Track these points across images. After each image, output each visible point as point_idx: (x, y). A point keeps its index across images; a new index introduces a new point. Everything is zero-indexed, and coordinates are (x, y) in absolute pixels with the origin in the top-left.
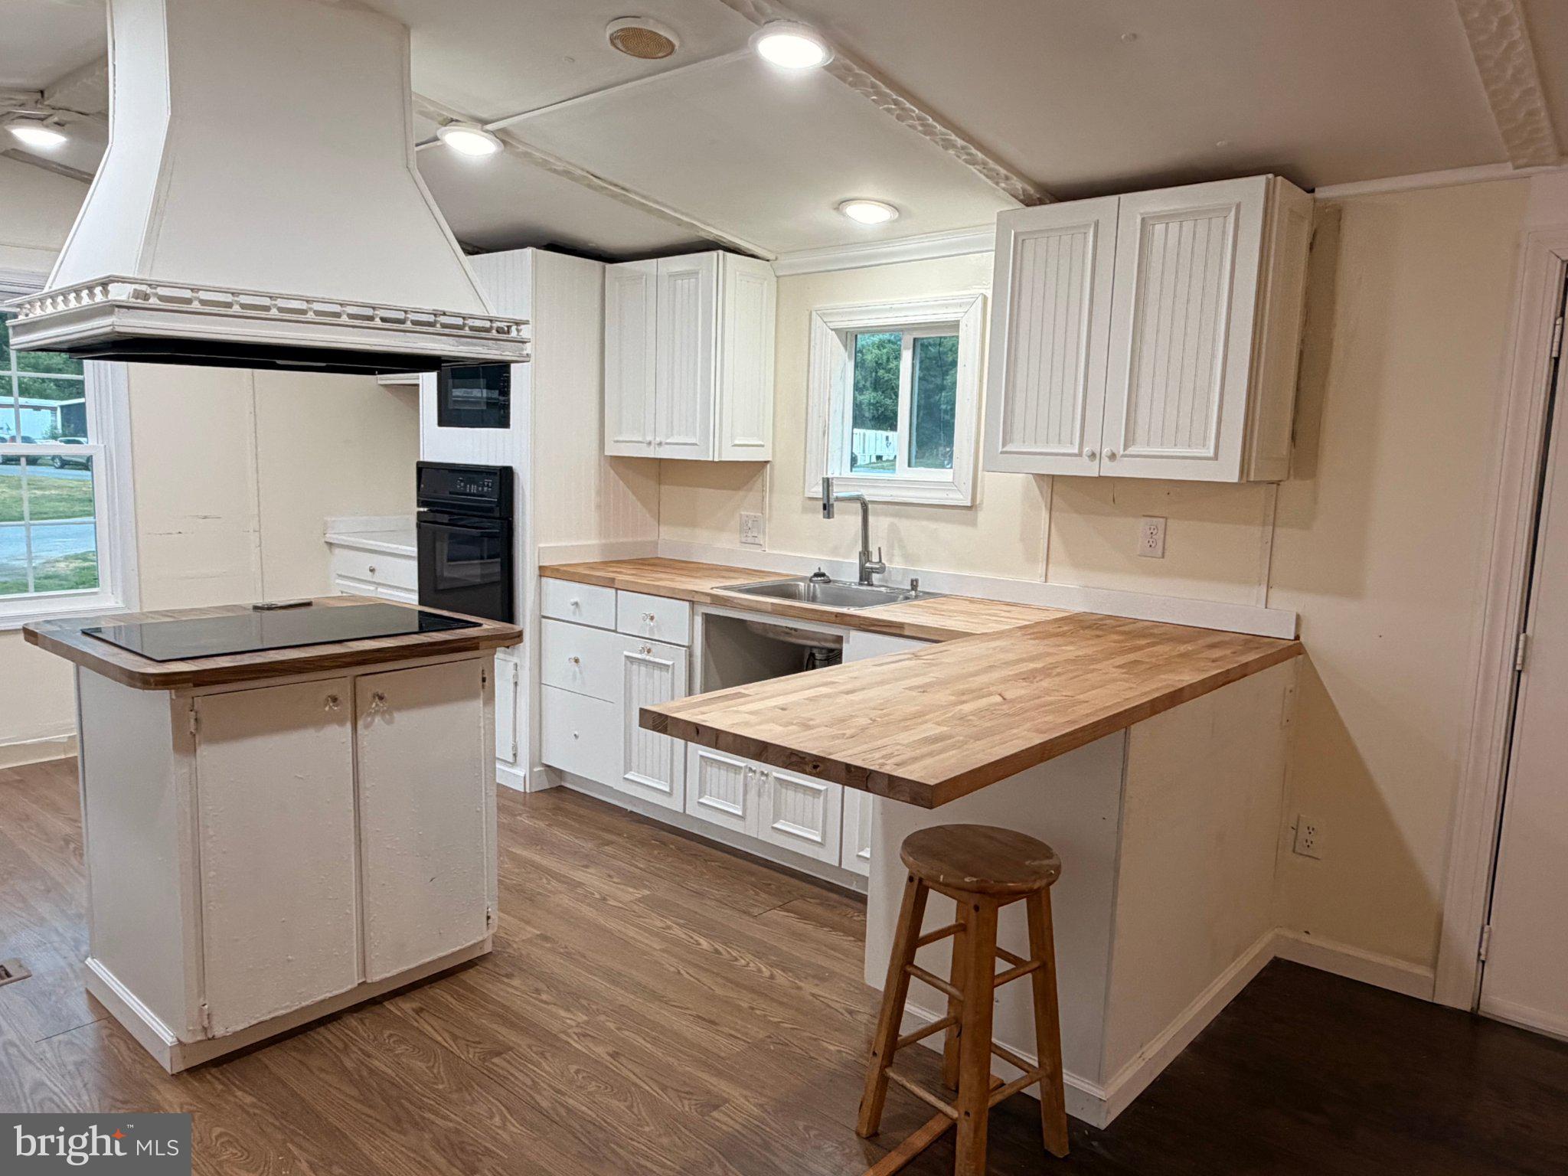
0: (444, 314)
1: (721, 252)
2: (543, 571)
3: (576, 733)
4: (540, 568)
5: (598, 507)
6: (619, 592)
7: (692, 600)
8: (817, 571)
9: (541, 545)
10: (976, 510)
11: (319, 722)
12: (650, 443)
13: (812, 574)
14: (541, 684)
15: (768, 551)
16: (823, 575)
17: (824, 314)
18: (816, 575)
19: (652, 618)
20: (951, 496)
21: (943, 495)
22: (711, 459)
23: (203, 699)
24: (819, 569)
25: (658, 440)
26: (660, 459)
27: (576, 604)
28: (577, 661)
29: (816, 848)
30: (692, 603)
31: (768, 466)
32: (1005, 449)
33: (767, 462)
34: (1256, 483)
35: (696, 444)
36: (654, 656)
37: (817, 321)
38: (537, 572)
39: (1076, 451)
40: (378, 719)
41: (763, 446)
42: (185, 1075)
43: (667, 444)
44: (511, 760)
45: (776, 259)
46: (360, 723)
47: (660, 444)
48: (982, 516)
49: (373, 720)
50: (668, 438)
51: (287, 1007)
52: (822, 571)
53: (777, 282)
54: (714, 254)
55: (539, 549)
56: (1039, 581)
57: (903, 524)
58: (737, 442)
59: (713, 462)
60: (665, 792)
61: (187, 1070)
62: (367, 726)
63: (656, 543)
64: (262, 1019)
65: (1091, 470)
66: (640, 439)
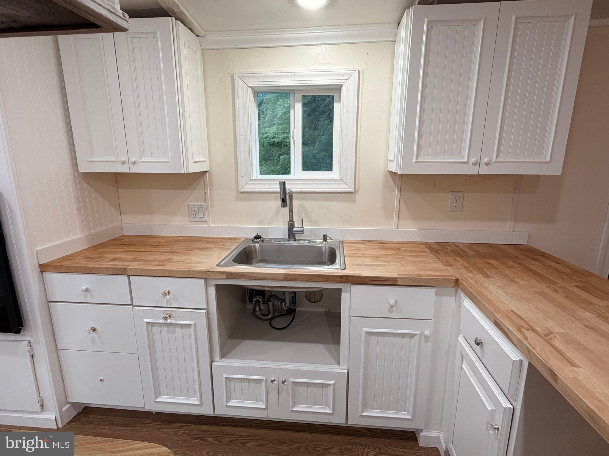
1: (173, 20)
2: (43, 268)
3: (101, 378)
4: (41, 266)
5: (79, 210)
6: (131, 277)
7: (204, 277)
8: (257, 235)
9: (38, 248)
10: (355, 194)
12: (124, 163)
13: (253, 237)
14: (57, 349)
15: (212, 225)
16: (260, 237)
17: (243, 77)
18: (256, 237)
19: (168, 293)
20: (340, 187)
21: (336, 186)
22: (183, 173)
25: (133, 160)
27: (87, 290)
28: (94, 330)
29: (330, 417)
30: (206, 279)
31: (207, 174)
32: (418, 160)
33: (206, 171)
35: (168, 162)
36: (175, 320)
37: (239, 82)
38: (38, 269)
39: (466, 160)
43: (140, 162)
44: (39, 409)
45: (204, 35)
47: (134, 163)
48: (358, 197)
50: (142, 158)
52: (261, 235)
53: (203, 53)
55: (37, 251)
56: (393, 228)
58: (196, 160)
60: (198, 404)
63: (121, 226)
65: (474, 171)
66: (114, 160)
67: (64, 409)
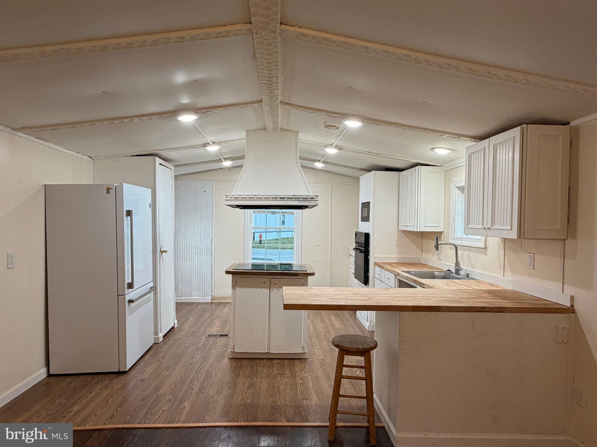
0: (295, 196)
1: (419, 166)
2: (376, 264)
4: (375, 263)
5: (397, 245)
6: (385, 271)
7: (397, 275)
8: (448, 269)
9: (375, 256)
10: (487, 249)
11: (262, 287)
13: (446, 270)
15: (443, 262)
16: (450, 271)
17: (453, 182)
18: (447, 271)
19: (389, 279)
20: (480, 244)
21: (478, 244)
22: (416, 231)
23: (238, 278)
24: (449, 268)
26: (423, 232)
27: (379, 274)
30: (395, 275)
31: (443, 233)
32: (468, 227)
33: (443, 232)
34: (526, 239)
35: (413, 226)
37: (452, 184)
38: (374, 264)
39: (481, 227)
40: (275, 289)
41: (439, 227)
42: (231, 359)
45: (442, 165)
46: (271, 289)
49: (274, 289)
50: (409, 224)
51: (250, 351)
52: (450, 269)
53: (445, 173)
54: (417, 167)
55: (375, 257)
56: (502, 276)
57: (471, 254)
58: (426, 225)
59: (417, 232)
61: (232, 358)
62: (273, 290)
63: (420, 258)
64: (245, 351)
67: (372, 324)
